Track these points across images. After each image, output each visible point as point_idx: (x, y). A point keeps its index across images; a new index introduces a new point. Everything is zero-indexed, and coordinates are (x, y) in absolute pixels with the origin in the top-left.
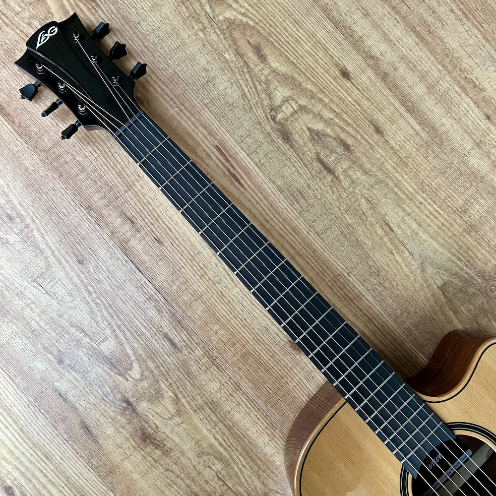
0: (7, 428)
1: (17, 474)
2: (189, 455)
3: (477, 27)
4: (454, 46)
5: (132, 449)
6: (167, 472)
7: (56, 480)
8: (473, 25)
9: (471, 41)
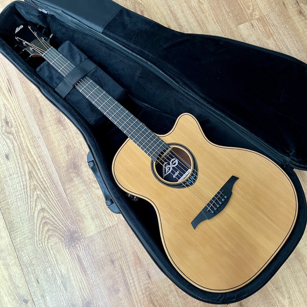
0: (15, 102)
1: (12, 119)
2: (73, 132)
3: (220, 27)
4: (210, 30)
5: (54, 123)
6: (62, 135)
7: (24, 125)
8: (219, 25)
9: (217, 31)
